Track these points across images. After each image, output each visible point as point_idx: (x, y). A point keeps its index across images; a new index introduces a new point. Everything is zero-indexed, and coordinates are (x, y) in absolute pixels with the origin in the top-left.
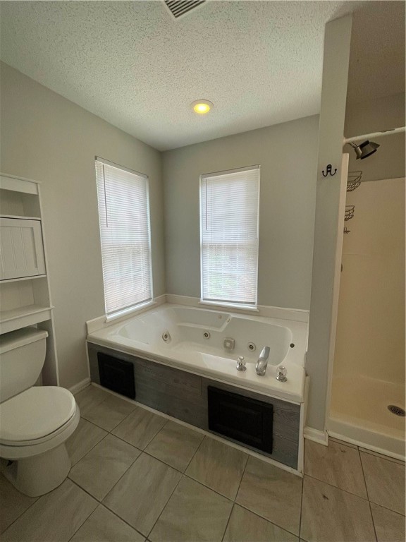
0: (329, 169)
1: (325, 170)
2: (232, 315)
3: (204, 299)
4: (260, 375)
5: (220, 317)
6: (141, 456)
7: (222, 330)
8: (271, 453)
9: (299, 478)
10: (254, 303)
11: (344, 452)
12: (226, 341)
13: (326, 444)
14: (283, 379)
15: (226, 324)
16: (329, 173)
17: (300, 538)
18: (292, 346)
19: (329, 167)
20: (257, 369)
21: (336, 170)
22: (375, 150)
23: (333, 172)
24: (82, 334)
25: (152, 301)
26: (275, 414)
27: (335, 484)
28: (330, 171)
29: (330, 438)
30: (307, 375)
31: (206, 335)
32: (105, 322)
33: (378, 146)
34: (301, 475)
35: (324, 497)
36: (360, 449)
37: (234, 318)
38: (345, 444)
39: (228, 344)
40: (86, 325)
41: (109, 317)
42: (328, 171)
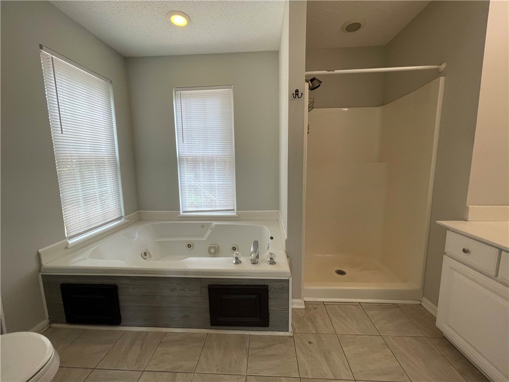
0: (297, 93)
1: (294, 93)
2: (215, 223)
3: (183, 212)
4: (254, 263)
5: (203, 226)
6: (143, 375)
7: (205, 238)
8: (268, 326)
9: (290, 337)
10: (233, 210)
11: (315, 309)
12: (210, 248)
13: (304, 307)
14: (272, 262)
15: (209, 232)
16: (297, 96)
17: (300, 378)
18: (272, 238)
19: (297, 91)
20: (251, 260)
21: (302, 94)
22: (320, 85)
23: (300, 95)
24: (33, 266)
25: (123, 220)
26: (269, 293)
27: (315, 332)
28: (298, 94)
29: (306, 303)
30: (288, 257)
31: (189, 246)
32: (66, 248)
33: (321, 82)
34: (292, 335)
35: (310, 343)
36: (325, 303)
37: (216, 225)
38: (315, 303)
39: (213, 250)
40: (39, 255)
41: (71, 242)
42: (296, 94)
